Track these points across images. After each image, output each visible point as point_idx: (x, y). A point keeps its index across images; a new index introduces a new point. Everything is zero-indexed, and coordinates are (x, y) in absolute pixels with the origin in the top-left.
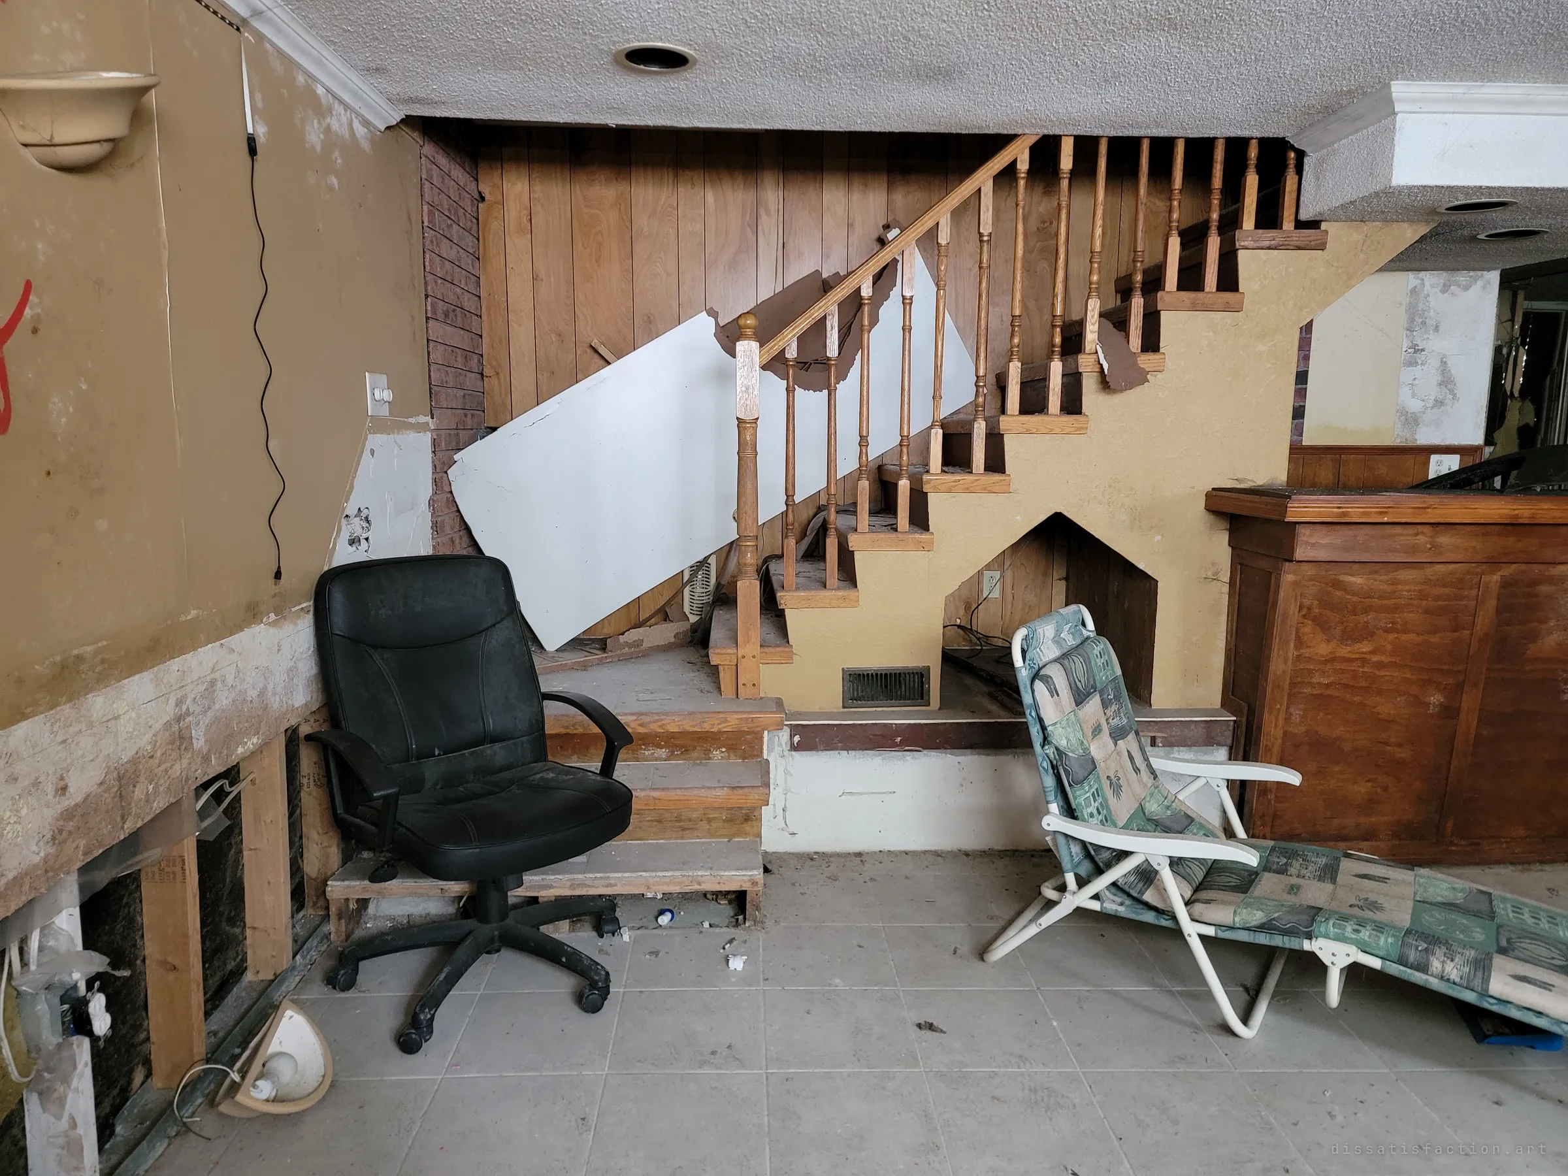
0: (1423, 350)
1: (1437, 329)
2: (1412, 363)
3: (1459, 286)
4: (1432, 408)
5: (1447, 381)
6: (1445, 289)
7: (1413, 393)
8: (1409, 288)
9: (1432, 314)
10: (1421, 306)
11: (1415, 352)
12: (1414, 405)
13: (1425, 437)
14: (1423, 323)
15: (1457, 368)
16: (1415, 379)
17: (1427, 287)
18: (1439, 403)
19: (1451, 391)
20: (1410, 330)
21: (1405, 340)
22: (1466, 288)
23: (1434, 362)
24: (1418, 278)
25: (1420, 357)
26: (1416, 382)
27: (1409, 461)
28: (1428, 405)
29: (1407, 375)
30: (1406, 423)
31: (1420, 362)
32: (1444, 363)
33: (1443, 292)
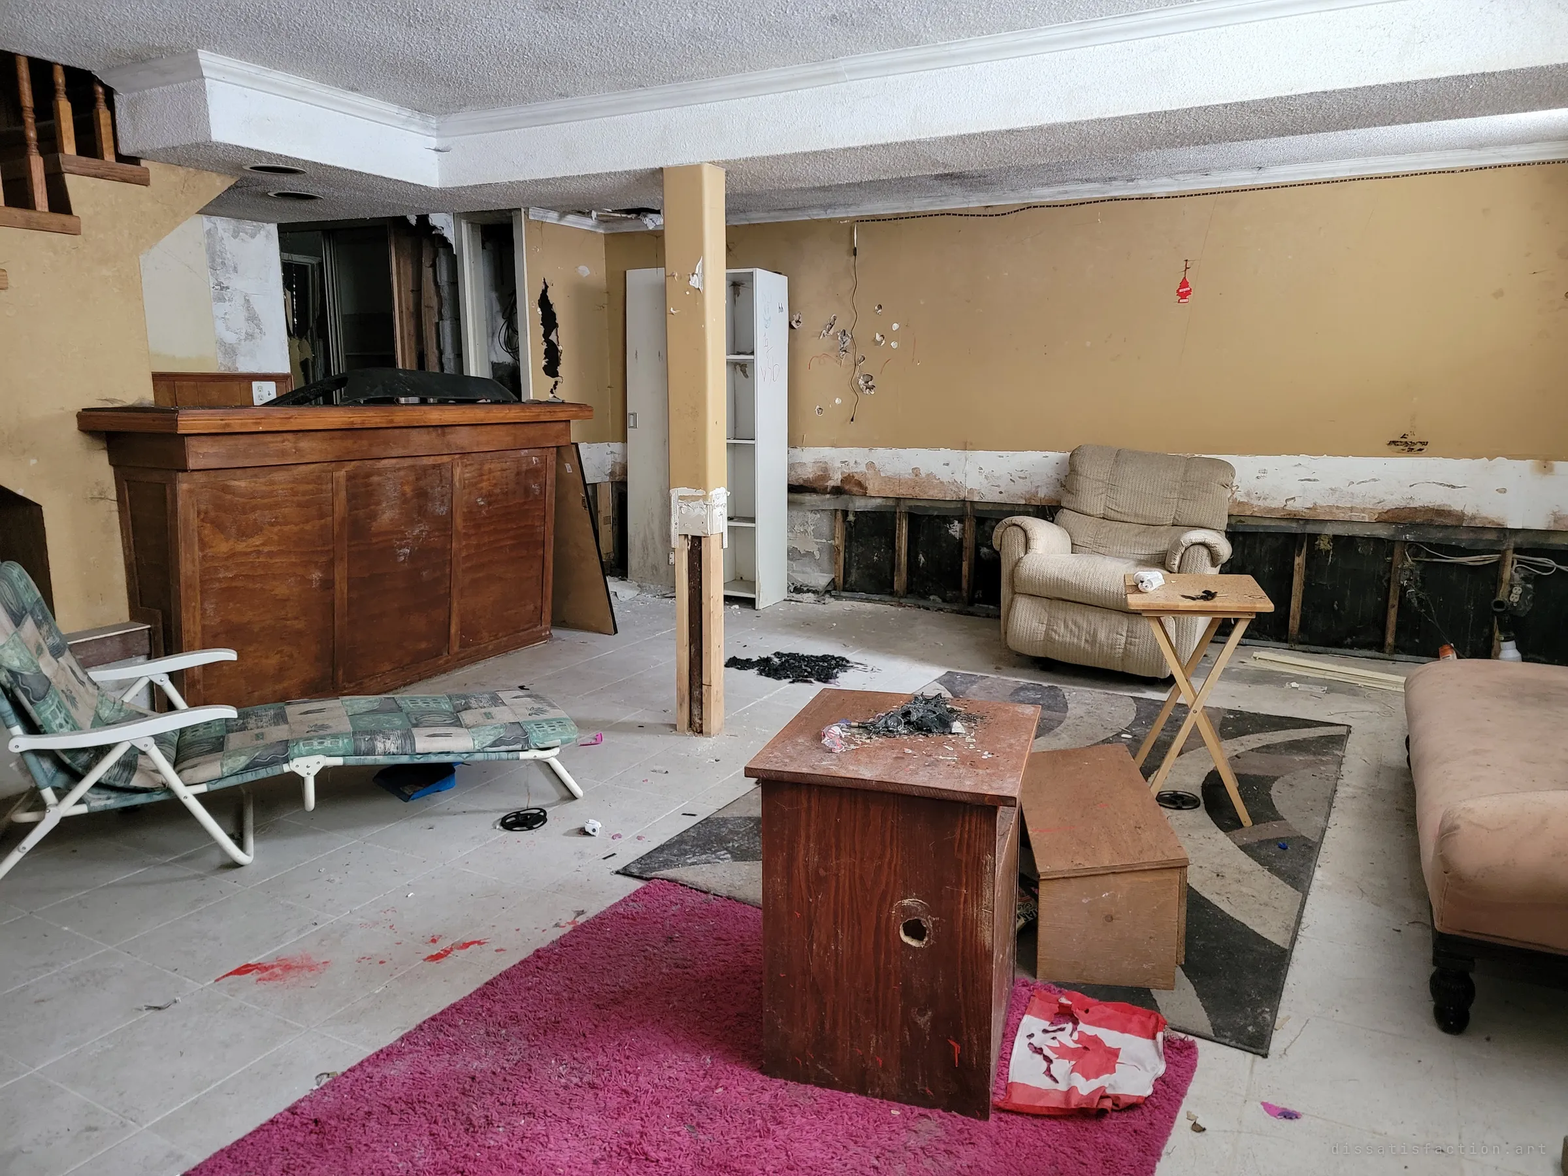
0: (228, 288)
1: (235, 270)
2: (221, 299)
3: (247, 233)
4: (245, 340)
5: (253, 318)
6: (235, 235)
7: (227, 326)
8: (205, 231)
9: (229, 256)
10: (218, 248)
11: (221, 289)
12: (230, 338)
13: (245, 366)
14: (223, 263)
15: (259, 306)
16: (226, 314)
17: (220, 231)
18: (250, 336)
19: (258, 326)
20: (213, 268)
21: (210, 277)
22: (253, 236)
23: (239, 300)
24: (211, 222)
25: (227, 294)
26: (227, 316)
27: (235, 386)
28: (241, 338)
29: (219, 309)
30: (226, 353)
31: (227, 299)
32: (247, 301)
33: (235, 237)
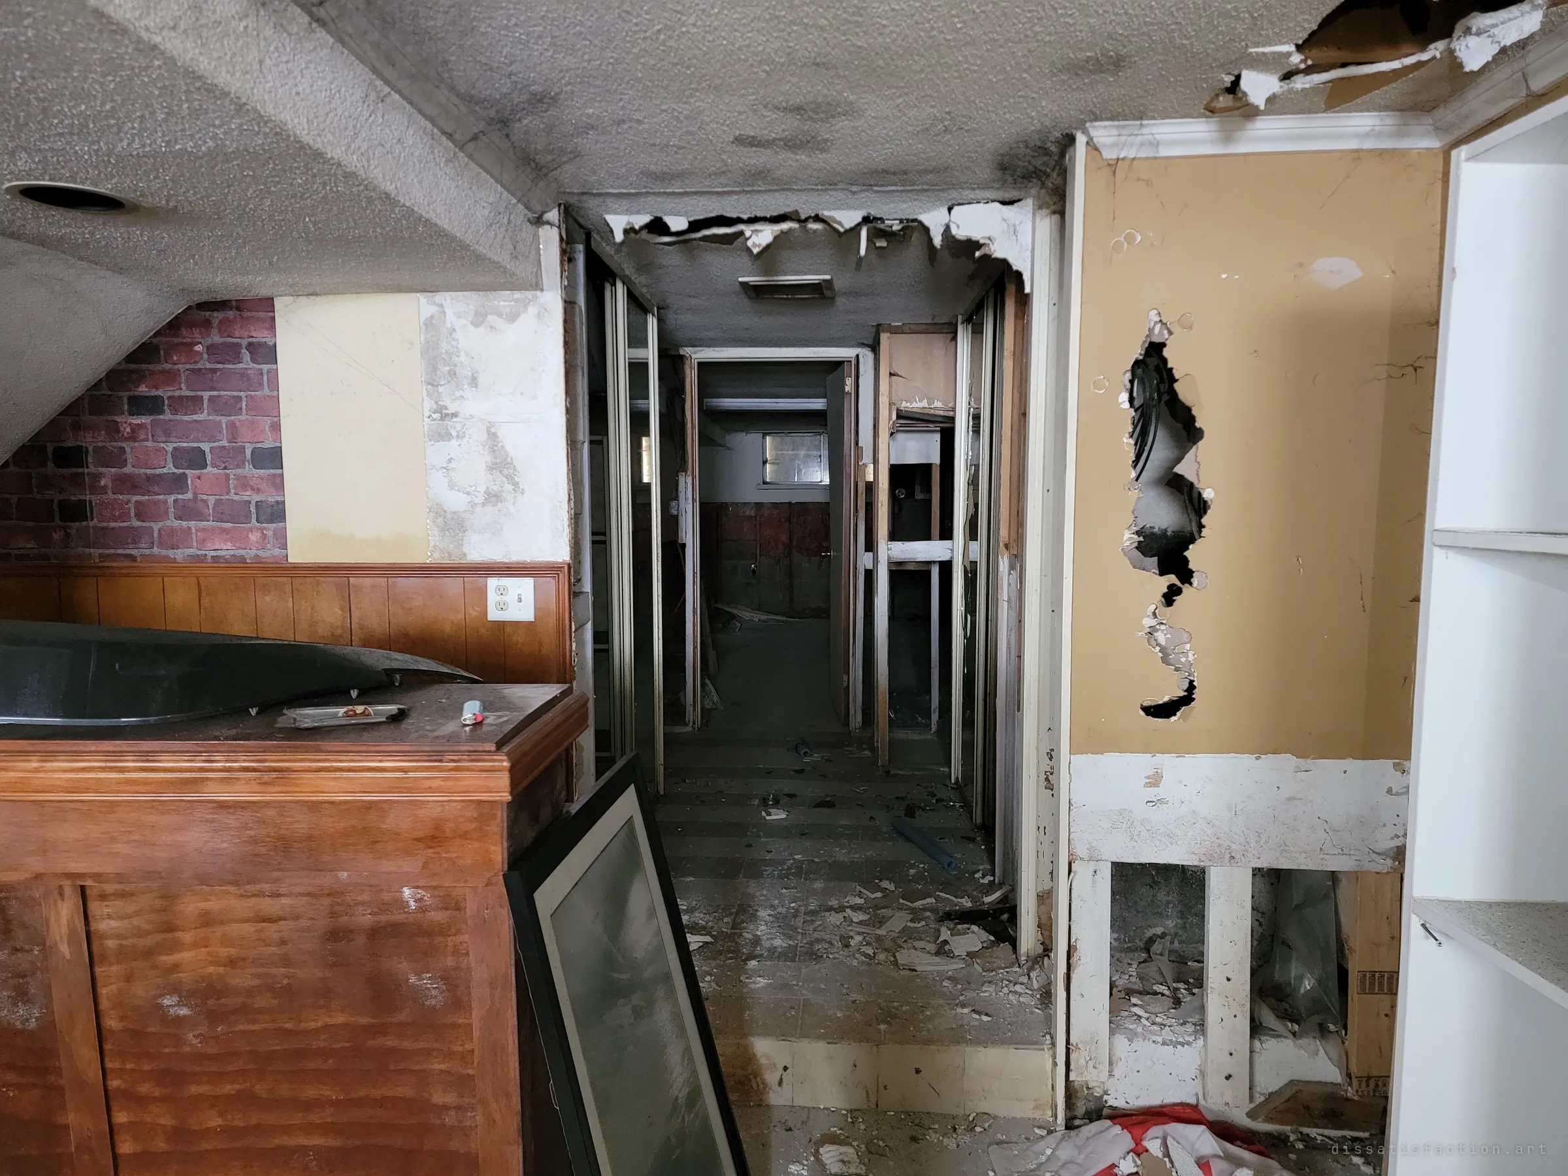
0: (455, 415)
1: (474, 382)
2: (443, 436)
3: (500, 315)
4: (483, 505)
5: (501, 464)
6: (479, 320)
7: (450, 481)
8: (422, 320)
9: (463, 358)
10: (444, 346)
11: (442, 419)
12: (456, 501)
13: (478, 551)
14: (452, 374)
15: (514, 442)
16: (450, 460)
17: (450, 316)
18: (493, 497)
19: (510, 479)
20: (432, 383)
21: (426, 399)
22: (512, 318)
23: (477, 435)
24: (434, 303)
25: (454, 426)
26: (451, 465)
27: (453, 586)
28: (477, 501)
29: (437, 453)
30: (445, 528)
31: (454, 434)
32: (492, 436)
33: (476, 324)
